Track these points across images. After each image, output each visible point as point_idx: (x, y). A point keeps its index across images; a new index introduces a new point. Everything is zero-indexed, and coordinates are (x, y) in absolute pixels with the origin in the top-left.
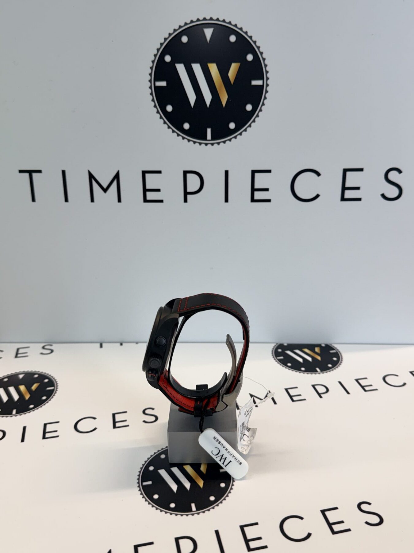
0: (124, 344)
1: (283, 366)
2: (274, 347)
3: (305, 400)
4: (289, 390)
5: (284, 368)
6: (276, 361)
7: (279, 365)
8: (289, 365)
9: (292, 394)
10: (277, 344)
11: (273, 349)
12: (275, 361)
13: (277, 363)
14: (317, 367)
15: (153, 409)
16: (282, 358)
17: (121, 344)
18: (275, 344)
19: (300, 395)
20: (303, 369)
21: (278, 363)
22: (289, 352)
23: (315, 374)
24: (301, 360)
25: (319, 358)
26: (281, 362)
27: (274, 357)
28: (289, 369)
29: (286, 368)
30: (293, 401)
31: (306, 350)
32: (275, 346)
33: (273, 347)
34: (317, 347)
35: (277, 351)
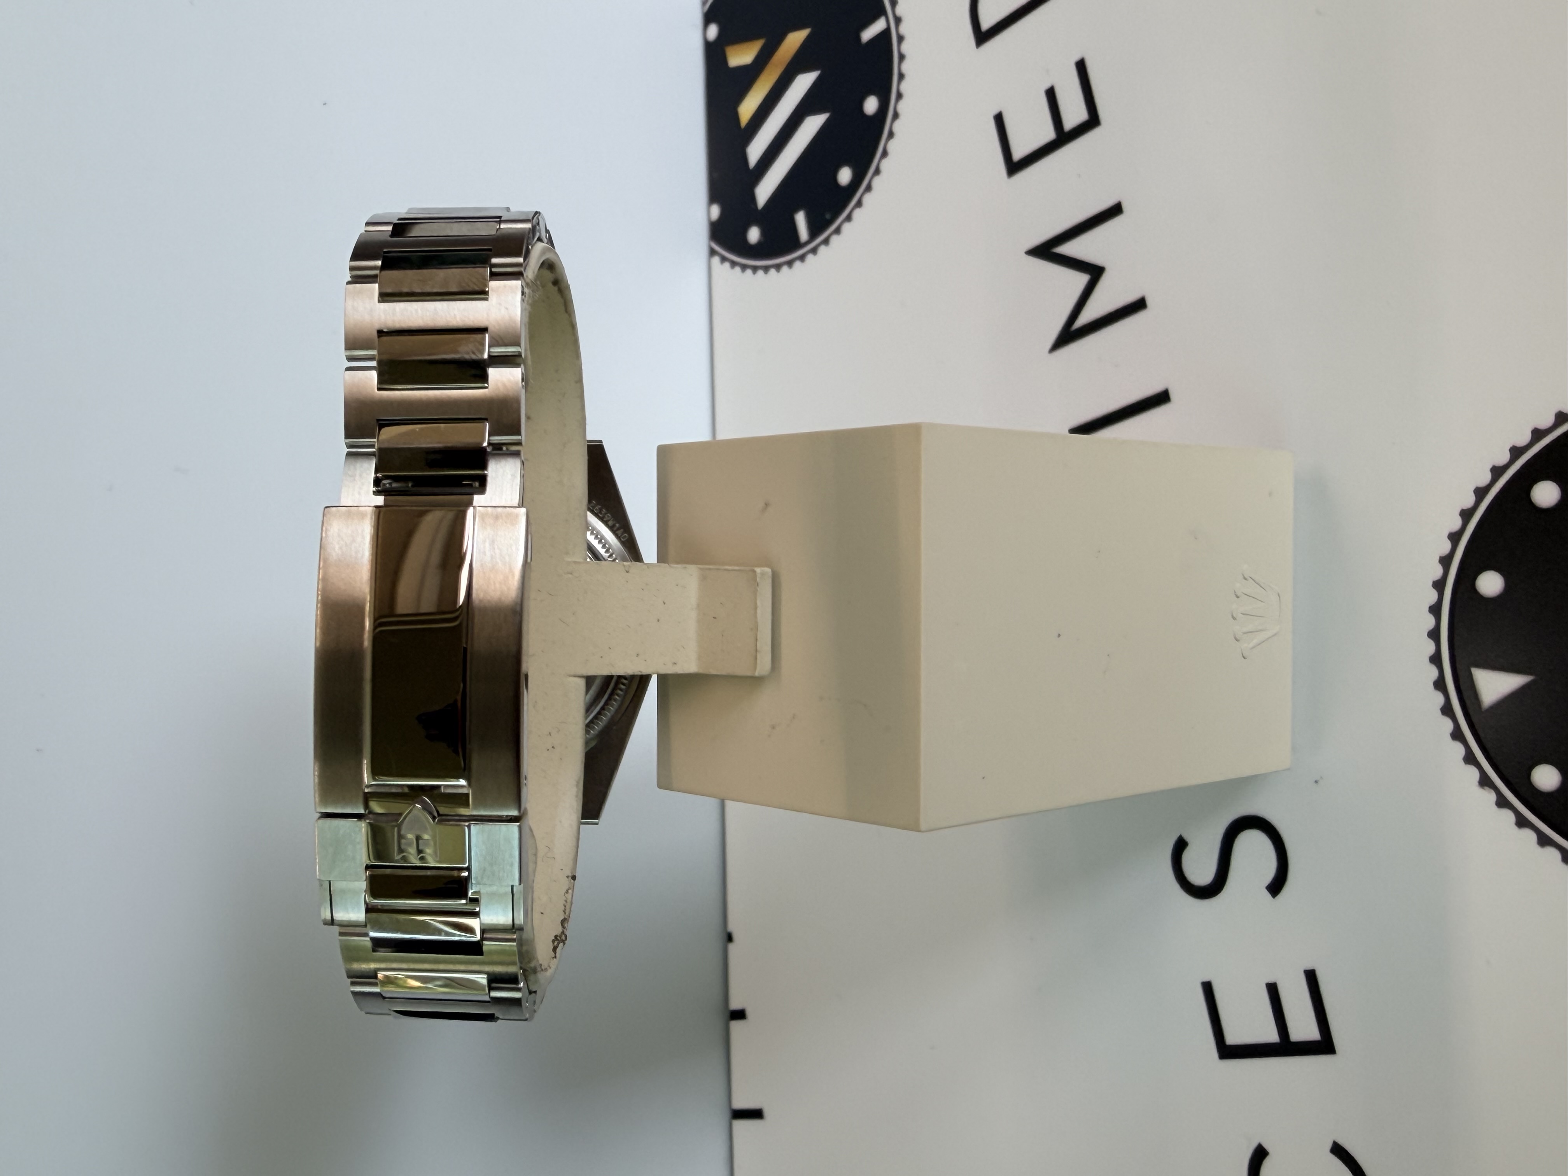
0: (735, 1005)
1: (859, 204)
2: (733, 264)
3: (1081, 67)
4: (1018, 154)
5: (868, 199)
6: (826, 242)
7: (846, 227)
8: (845, 176)
9: (1049, 134)
10: (712, 252)
11: (744, 267)
12: (823, 249)
13: (834, 239)
14: (858, 38)
15: (1181, 845)
16: (800, 218)
17: (739, 1015)
18: (716, 260)
19: (1051, 94)
20: (871, 105)
21: (838, 231)
22: (764, 191)
23: (901, 39)
24: (813, 125)
25: (795, 39)
26: (828, 216)
27: (802, 258)
28: (877, 172)
29: (869, 188)
30: (1093, 121)
31: (747, 108)
32: (724, 259)
33: (738, 269)
34: (725, 60)
35: (760, 244)
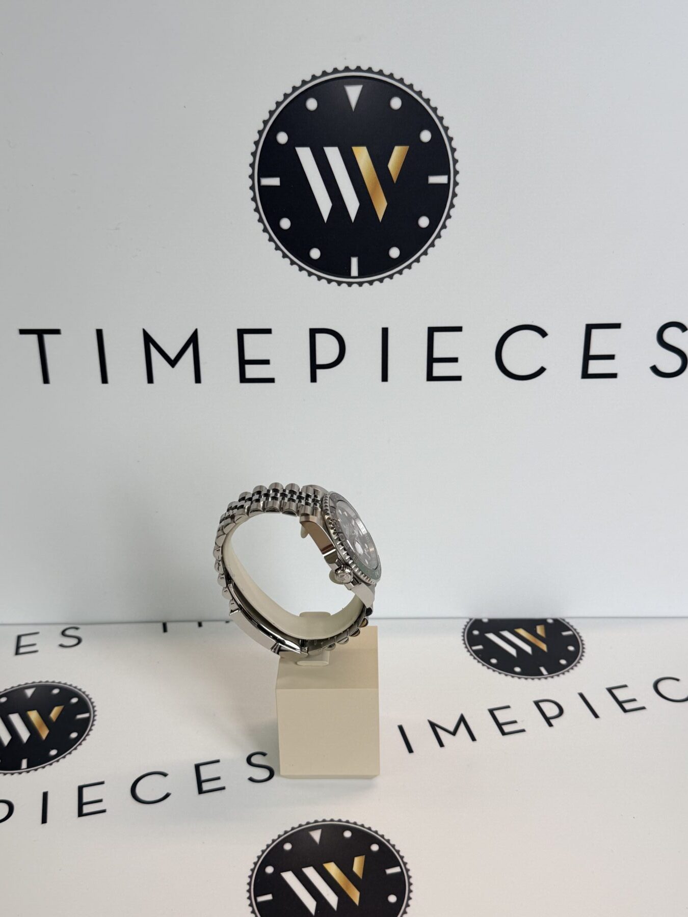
0: (204, 624)
1: (483, 665)
2: (466, 626)
3: (523, 731)
4: (496, 713)
5: (485, 668)
6: (471, 655)
7: (476, 661)
8: (494, 661)
9: (501, 721)
10: (471, 620)
11: (465, 629)
12: (469, 654)
13: (472, 657)
14: (541, 666)
15: (264, 754)
16: (480, 647)
17: (200, 625)
18: (468, 620)
19: (515, 722)
20: (518, 669)
21: (475, 658)
22: (491, 636)
23: (539, 679)
24: (513, 652)
25: (544, 647)
26: (480, 655)
27: (466, 647)
28: (494, 671)
29: (488, 668)
30: (504, 733)
31: (522, 632)
32: (468, 623)
33: (464, 627)
34: (539, 624)
35: (472, 634)
